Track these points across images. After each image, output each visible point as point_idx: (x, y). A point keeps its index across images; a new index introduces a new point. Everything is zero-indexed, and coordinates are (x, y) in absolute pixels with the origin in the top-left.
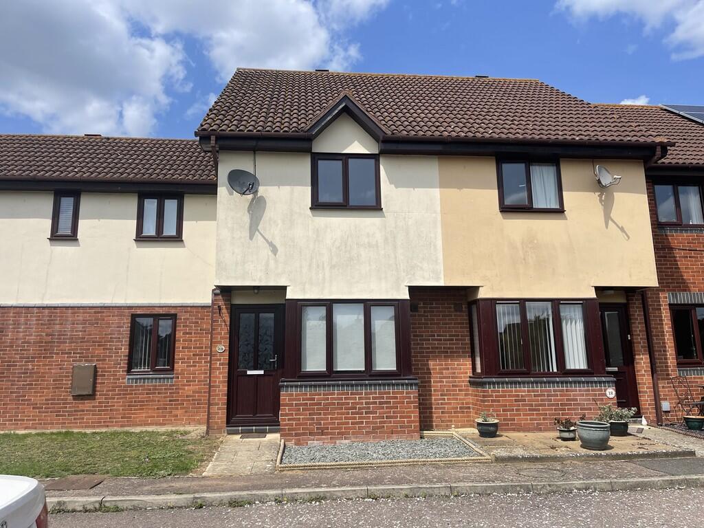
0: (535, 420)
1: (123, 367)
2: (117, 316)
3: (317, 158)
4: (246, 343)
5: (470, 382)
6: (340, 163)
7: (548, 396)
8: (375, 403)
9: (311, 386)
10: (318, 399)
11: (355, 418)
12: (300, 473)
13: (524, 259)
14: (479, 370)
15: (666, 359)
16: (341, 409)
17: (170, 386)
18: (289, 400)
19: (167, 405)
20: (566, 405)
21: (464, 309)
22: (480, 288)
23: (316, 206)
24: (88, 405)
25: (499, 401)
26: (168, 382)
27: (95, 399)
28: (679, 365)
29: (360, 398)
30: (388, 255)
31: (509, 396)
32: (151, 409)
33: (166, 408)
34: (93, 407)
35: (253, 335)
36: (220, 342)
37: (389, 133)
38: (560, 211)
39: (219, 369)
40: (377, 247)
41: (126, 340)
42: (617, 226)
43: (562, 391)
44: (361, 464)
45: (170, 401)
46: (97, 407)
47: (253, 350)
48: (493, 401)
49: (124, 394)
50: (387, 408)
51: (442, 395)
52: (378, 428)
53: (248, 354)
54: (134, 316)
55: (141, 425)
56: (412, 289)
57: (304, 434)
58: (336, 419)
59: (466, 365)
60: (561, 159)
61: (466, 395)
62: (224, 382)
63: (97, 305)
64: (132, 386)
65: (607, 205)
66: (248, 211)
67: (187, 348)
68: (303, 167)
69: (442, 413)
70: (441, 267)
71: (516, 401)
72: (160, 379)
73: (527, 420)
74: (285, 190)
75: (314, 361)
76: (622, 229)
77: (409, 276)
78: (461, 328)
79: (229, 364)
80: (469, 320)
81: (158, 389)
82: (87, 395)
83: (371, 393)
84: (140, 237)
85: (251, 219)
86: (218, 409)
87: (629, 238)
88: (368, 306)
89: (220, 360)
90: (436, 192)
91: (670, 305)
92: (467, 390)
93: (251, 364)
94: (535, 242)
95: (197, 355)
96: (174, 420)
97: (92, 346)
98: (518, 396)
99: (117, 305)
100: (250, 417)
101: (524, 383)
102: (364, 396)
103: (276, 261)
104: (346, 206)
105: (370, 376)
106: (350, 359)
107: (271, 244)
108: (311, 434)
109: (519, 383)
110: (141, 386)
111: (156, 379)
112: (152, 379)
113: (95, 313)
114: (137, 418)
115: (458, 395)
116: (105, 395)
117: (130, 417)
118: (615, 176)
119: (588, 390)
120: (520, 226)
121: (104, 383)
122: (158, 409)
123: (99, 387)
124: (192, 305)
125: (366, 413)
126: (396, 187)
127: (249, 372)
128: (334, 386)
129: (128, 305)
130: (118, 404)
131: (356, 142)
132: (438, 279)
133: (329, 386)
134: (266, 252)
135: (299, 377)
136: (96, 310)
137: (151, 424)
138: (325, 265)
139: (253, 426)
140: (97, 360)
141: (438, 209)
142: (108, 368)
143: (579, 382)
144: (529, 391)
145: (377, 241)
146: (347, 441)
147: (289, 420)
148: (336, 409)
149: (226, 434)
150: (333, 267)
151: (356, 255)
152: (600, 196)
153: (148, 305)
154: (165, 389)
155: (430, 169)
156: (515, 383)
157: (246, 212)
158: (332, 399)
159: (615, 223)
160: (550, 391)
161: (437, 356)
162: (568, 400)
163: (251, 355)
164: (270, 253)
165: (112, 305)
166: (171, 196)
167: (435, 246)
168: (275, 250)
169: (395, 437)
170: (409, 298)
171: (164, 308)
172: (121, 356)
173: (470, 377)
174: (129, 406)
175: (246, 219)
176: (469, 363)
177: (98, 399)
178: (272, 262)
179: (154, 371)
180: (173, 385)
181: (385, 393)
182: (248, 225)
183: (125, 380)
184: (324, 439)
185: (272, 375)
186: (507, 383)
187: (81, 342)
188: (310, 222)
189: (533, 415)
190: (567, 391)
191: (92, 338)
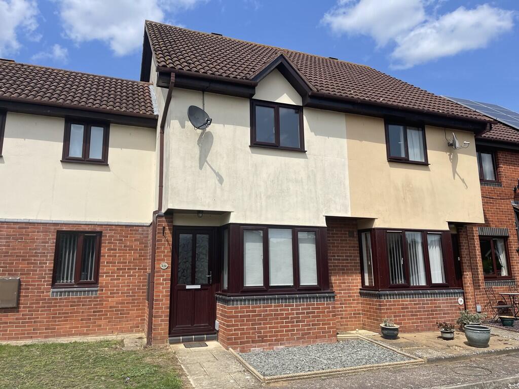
0: (415, 323)
1: (48, 281)
2: (42, 232)
3: (255, 104)
4: (185, 260)
5: (360, 293)
6: (272, 110)
7: (423, 304)
8: (304, 313)
9: (253, 300)
10: (259, 311)
11: (288, 327)
12: (285, 384)
13: (404, 199)
14: (367, 284)
15: (478, 274)
16: (277, 319)
17: (94, 298)
18: (236, 312)
19: (91, 316)
20: (434, 311)
21: (355, 236)
22: (376, 220)
23: (254, 144)
24: (11, 317)
25: (391, 309)
26: (92, 294)
27: (18, 312)
28: (486, 278)
29: (292, 310)
30: (311, 190)
31: (398, 305)
32: (75, 320)
33: (90, 319)
34: (17, 319)
35: (190, 254)
36: (163, 260)
37: (315, 90)
38: (425, 164)
39: (162, 284)
40: (302, 182)
41: (51, 256)
42: (460, 178)
43: (431, 300)
44: (331, 372)
45: (94, 312)
46: (21, 319)
47: (190, 266)
48: (387, 309)
49: (48, 307)
50: (313, 317)
51: (341, 304)
52: (306, 334)
53: (187, 271)
54: (59, 233)
55: (65, 336)
56: (329, 219)
57: (248, 342)
58: (273, 328)
59: (357, 280)
60: (426, 126)
61: (358, 303)
62: (166, 296)
63: (22, 221)
64: (57, 299)
65: (454, 162)
66: (198, 144)
67: (111, 263)
68: (243, 110)
69: (341, 318)
70: (348, 202)
71: (402, 308)
72: (85, 291)
73: (409, 323)
74: (229, 128)
75: (253, 278)
76: (463, 181)
77: (326, 208)
78: (354, 250)
79: (172, 280)
80: (359, 244)
81: (82, 302)
82: (11, 308)
83: (300, 305)
84: (67, 159)
85: (201, 152)
86: (162, 321)
87: (467, 187)
88: (295, 230)
89: (163, 276)
90: (344, 142)
91: (479, 236)
92: (358, 300)
93: (189, 279)
94: (411, 186)
95: (121, 269)
96: (98, 330)
97: (16, 260)
98: (403, 305)
99: (42, 222)
100: (189, 327)
101: (407, 294)
102: (295, 307)
103: (222, 190)
104: (278, 147)
105: (299, 290)
106: (281, 277)
107: (218, 175)
108: (253, 342)
109: (404, 294)
110: (66, 299)
111: (81, 291)
112: (77, 292)
113: (20, 228)
114: (61, 328)
115: (352, 303)
116: (29, 307)
117: (55, 329)
118: (465, 142)
119: (447, 299)
120: (401, 173)
121: (28, 296)
122: (82, 320)
123: (22, 300)
124: (117, 224)
125: (297, 322)
126: (316, 135)
127: (188, 287)
128: (271, 299)
129: (54, 222)
130: (42, 316)
131: (285, 94)
132: (346, 212)
133: (267, 299)
134: (214, 180)
135: (243, 292)
136: (21, 226)
137: (75, 334)
138: (262, 195)
139: (192, 335)
140: (21, 274)
141: (346, 155)
142: (33, 281)
143: (442, 294)
144: (410, 301)
145: (302, 178)
146: (282, 347)
147: (235, 330)
148: (273, 319)
149: (168, 344)
150: (268, 197)
151: (286, 189)
152: (450, 155)
153: (74, 223)
154: (90, 301)
155: (339, 122)
156: (401, 295)
157: (197, 145)
158: (270, 310)
159: (459, 177)
160: (424, 300)
161: (337, 273)
162: (435, 307)
163: (189, 271)
164: (217, 182)
165: (37, 221)
166: (98, 124)
167: (344, 185)
168: (221, 180)
169: (319, 342)
170: (326, 226)
171: (90, 226)
172: (45, 271)
173: (360, 289)
174: (53, 317)
175: (197, 150)
176: (359, 278)
177: (22, 311)
178: (218, 191)
179: (78, 284)
180: (98, 298)
181: (311, 305)
182: (198, 156)
183: (50, 293)
184: (264, 345)
185: (207, 289)
186: (396, 295)
187: (5, 256)
188: (250, 158)
189: (413, 319)
190: (435, 300)
191: (16, 253)
